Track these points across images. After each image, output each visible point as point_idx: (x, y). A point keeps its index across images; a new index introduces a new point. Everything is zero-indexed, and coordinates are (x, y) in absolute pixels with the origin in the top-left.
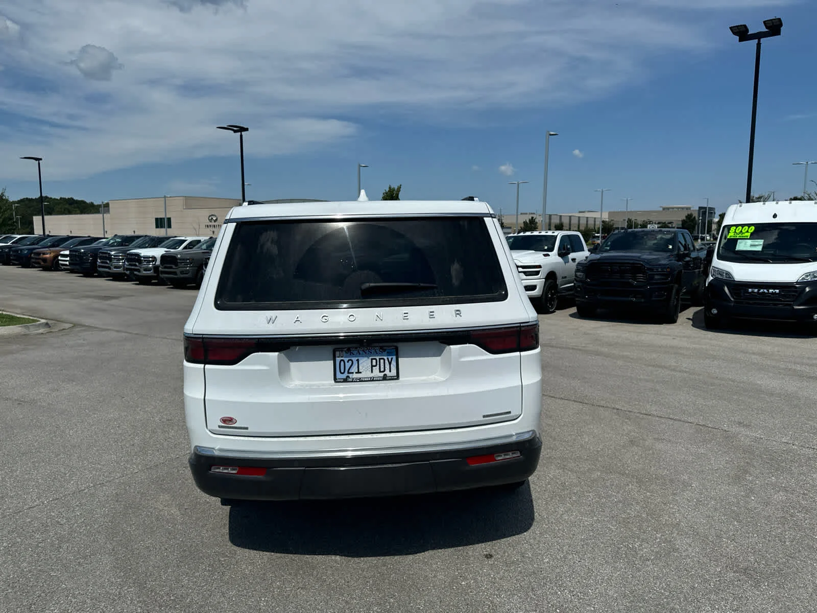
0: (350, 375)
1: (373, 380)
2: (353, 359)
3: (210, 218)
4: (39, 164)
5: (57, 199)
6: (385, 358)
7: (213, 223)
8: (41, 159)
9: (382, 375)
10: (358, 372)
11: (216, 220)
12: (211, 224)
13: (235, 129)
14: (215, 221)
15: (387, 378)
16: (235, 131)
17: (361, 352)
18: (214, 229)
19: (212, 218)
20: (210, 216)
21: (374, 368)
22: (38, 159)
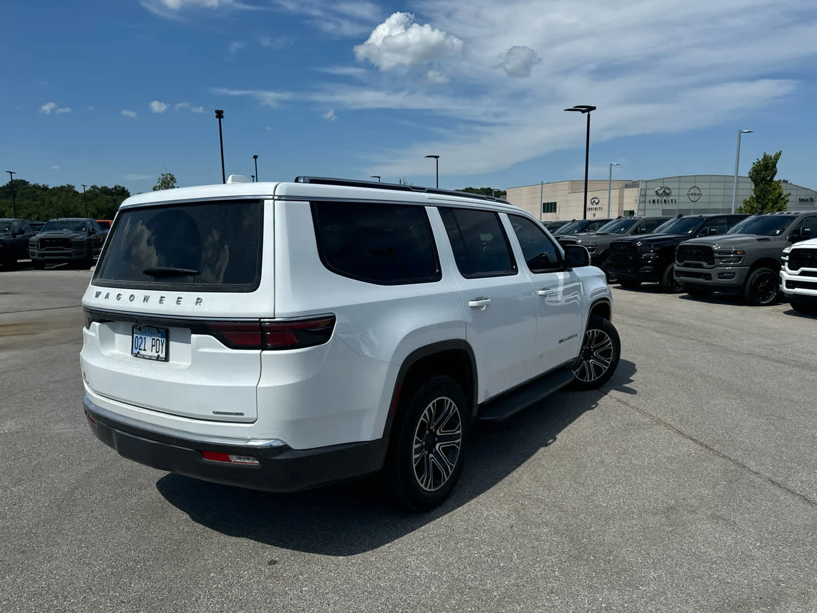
0: (140, 351)
1: (151, 359)
2: (142, 336)
3: (592, 201)
4: (437, 160)
5: (479, 190)
6: (160, 339)
7: (595, 206)
8: (438, 157)
9: (156, 355)
10: (145, 350)
11: (598, 202)
12: (593, 207)
13: (584, 109)
14: (597, 204)
15: (159, 359)
16: (583, 112)
17: (147, 332)
18: (595, 212)
19: (594, 201)
20: (593, 199)
21: (153, 347)
22: (437, 157)
